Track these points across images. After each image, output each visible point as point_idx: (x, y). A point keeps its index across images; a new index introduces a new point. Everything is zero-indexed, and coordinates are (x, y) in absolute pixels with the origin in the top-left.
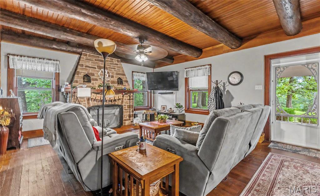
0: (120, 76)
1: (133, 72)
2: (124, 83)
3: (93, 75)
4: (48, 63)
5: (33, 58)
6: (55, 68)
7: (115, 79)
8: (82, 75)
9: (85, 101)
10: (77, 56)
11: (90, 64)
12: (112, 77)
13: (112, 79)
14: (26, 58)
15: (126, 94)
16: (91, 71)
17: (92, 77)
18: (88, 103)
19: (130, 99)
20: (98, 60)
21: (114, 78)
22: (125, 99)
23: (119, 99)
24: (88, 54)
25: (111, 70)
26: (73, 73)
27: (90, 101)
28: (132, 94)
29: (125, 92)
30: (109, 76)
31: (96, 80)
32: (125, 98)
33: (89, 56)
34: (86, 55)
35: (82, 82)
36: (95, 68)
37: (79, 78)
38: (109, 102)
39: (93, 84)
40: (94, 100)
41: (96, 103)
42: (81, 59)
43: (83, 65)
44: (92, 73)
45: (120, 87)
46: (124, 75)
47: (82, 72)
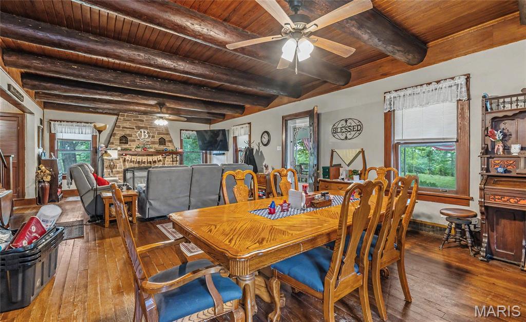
0: (162, 136)
1: (181, 130)
2: (167, 143)
3: (131, 136)
4: (85, 126)
5: (71, 122)
6: (92, 130)
7: (157, 140)
8: (118, 137)
9: (120, 162)
10: (115, 117)
11: (127, 125)
12: (153, 137)
13: (152, 140)
14: (65, 123)
15: (169, 156)
16: (128, 132)
17: (129, 138)
18: (124, 165)
19: (173, 161)
20: (137, 120)
21: (155, 138)
22: (168, 161)
23: (159, 161)
24: (126, 114)
25: (151, 130)
26: (110, 135)
27: (126, 163)
28: (174, 156)
29: (165, 153)
30: (149, 136)
31: (134, 141)
32: (167, 159)
33: (127, 116)
34: (123, 116)
35: (119, 144)
36: (134, 129)
37: (116, 140)
38: (148, 163)
39: (131, 145)
40: (131, 162)
41: (132, 165)
42: (118, 120)
43: (120, 126)
44: (129, 134)
45: (162, 147)
46: (168, 134)
47: (119, 133)
